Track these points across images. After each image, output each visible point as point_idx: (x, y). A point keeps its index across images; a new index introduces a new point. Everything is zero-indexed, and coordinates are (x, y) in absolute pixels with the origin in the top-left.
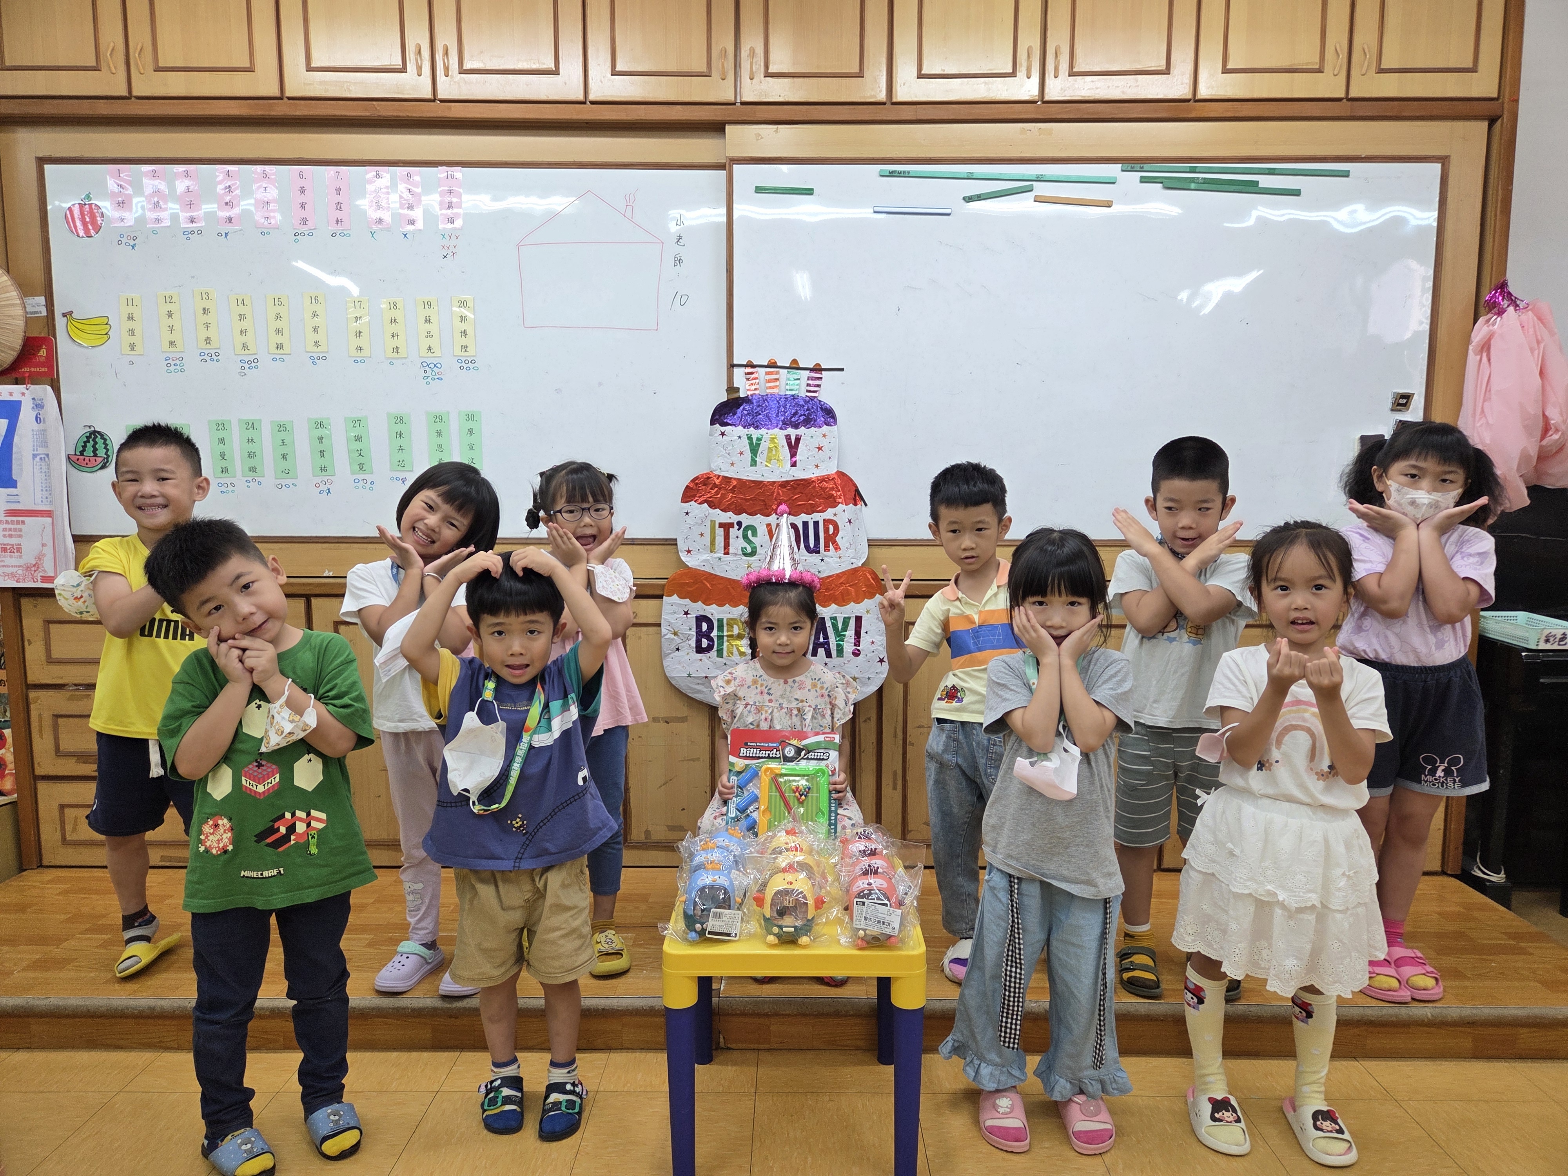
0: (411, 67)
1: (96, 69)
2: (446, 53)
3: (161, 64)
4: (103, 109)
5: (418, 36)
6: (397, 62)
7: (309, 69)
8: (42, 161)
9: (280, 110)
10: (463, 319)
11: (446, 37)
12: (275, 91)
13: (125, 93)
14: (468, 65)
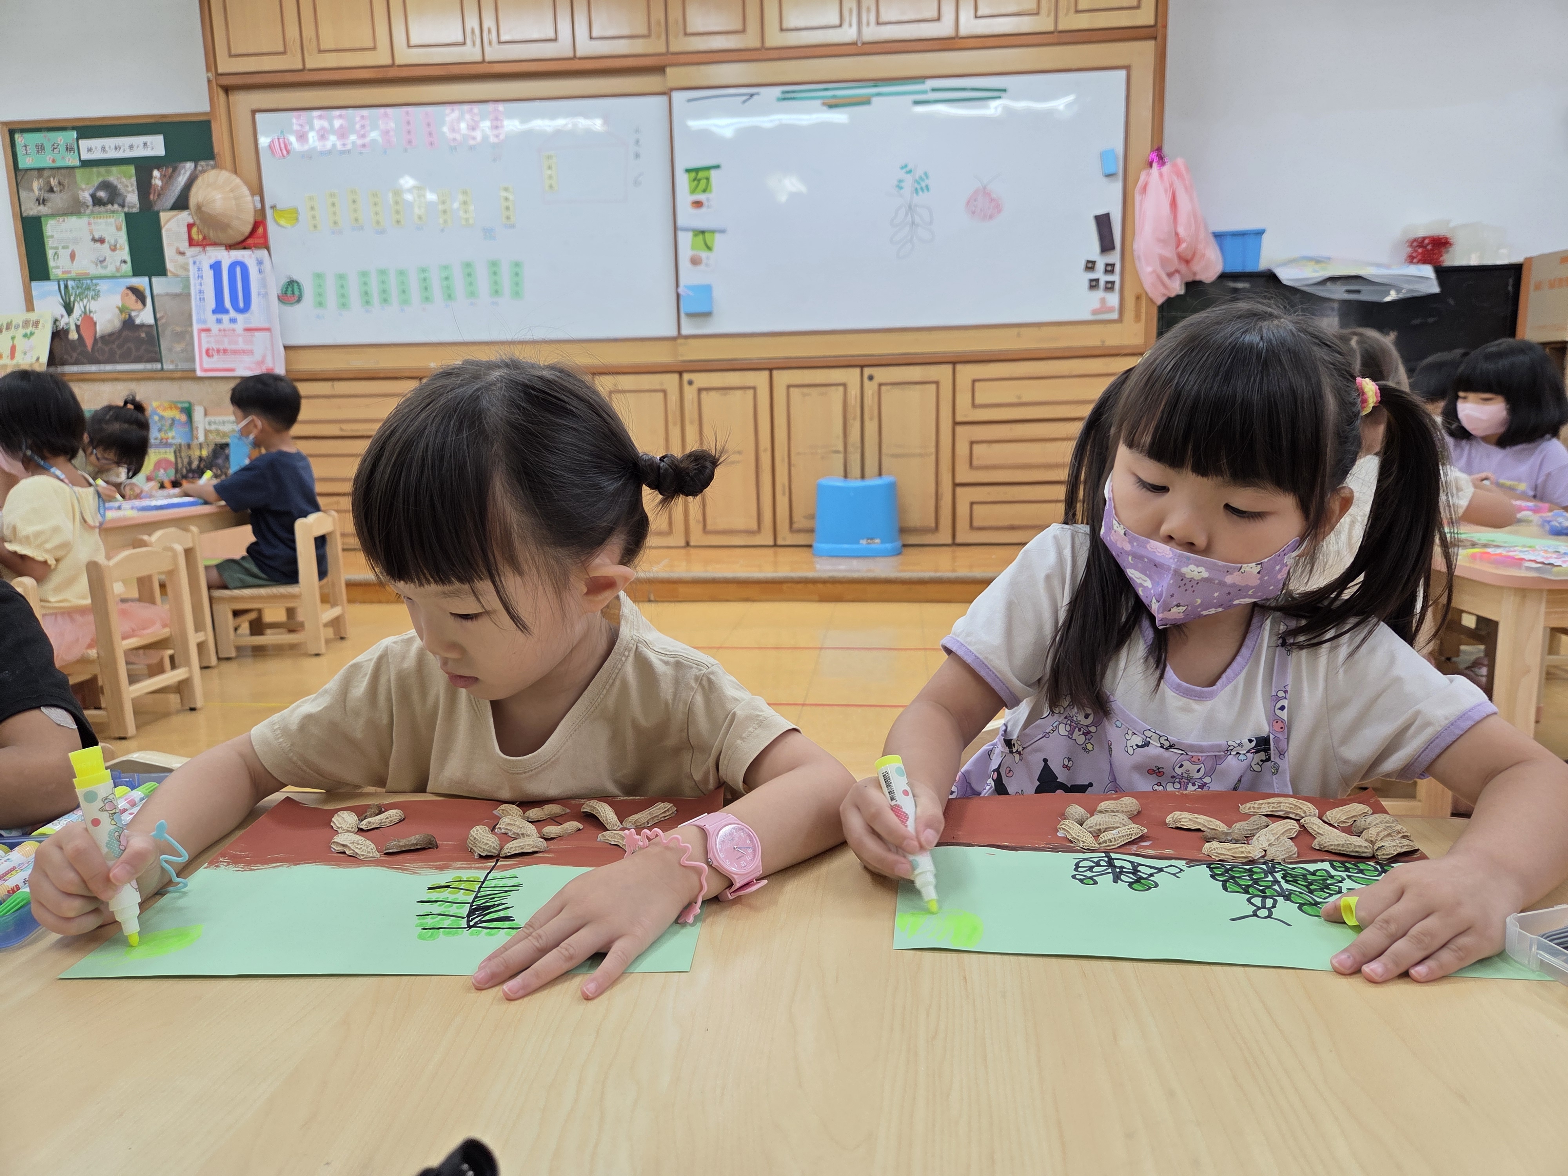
0: (469, 41)
1: (284, 53)
2: (489, 31)
3: (322, 48)
4: (289, 78)
5: (472, 22)
6: (460, 39)
7: (409, 46)
8: (254, 112)
9: (393, 73)
10: (507, 199)
11: (489, 22)
12: (389, 62)
13: (300, 67)
14: (503, 38)
